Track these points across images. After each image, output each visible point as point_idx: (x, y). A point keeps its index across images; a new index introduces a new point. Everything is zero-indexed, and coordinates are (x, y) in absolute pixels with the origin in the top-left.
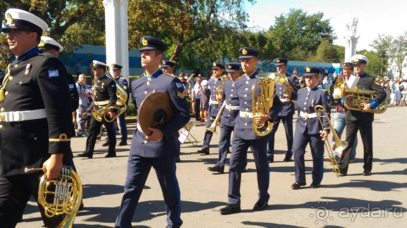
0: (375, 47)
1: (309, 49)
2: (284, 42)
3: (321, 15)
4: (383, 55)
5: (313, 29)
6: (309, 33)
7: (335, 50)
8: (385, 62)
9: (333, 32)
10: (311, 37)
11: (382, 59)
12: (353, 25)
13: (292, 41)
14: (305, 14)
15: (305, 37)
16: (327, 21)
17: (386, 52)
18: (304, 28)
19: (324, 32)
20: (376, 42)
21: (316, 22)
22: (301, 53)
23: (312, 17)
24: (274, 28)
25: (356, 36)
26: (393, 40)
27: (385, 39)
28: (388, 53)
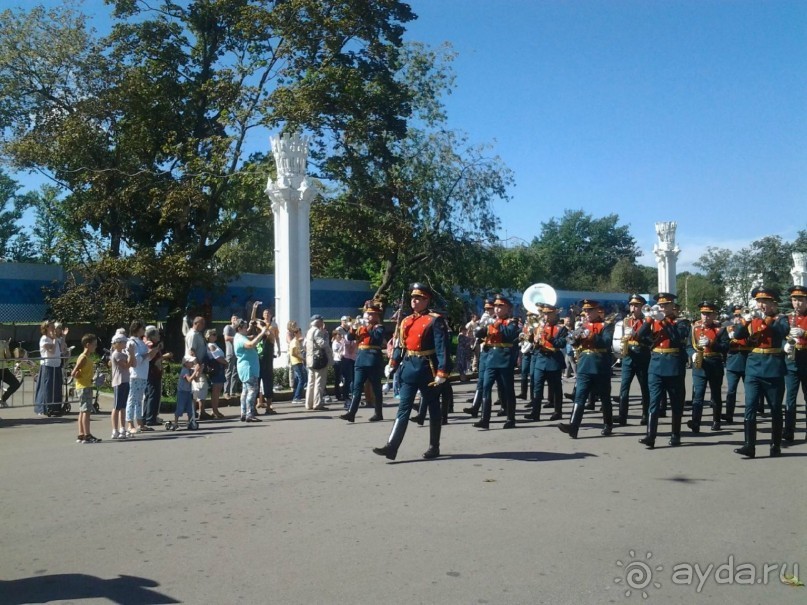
0: (704, 268)
1: (598, 272)
2: (558, 261)
3: (615, 219)
4: (717, 280)
5: (603, 240)
6: (596, 247)
7: (641, 274)
8: (721, 291)
9: (636, 246)
10: (599, 253)
11: (716, 287)
12: (669, 233)
13: (569, 260)
14: (589, 218)
15: (591, 253)
16: (625, 227)
17: (723, 275)
18: (588, 240)
19: (620, 245)
20: (704, 259)
21: (608, 228)
22: (585, 279)
23: (600, 223)
24: (540, 240)
25: (676, 250)
26: (731, 256)
27: (719, 254)
28: (725, 277)
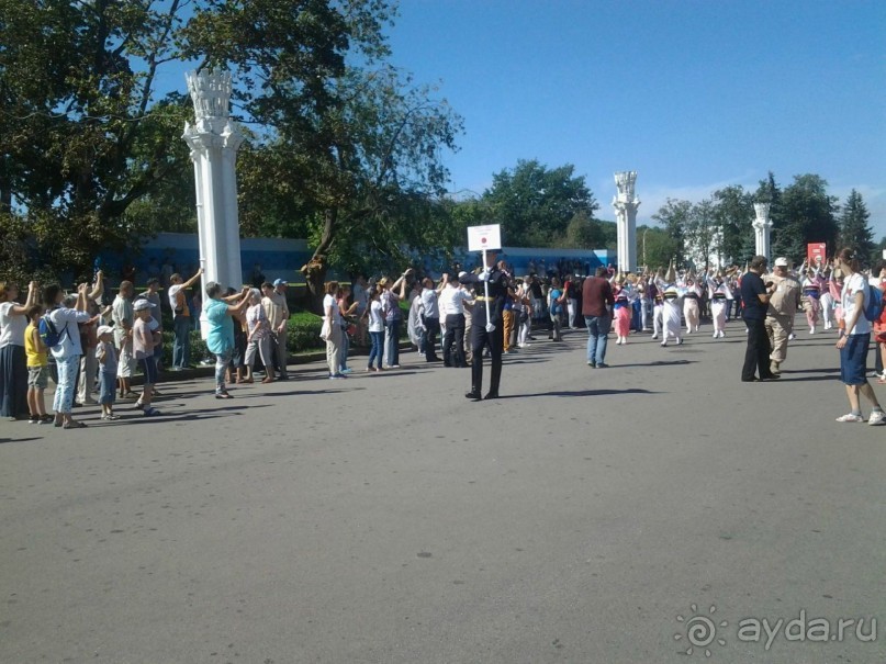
0: (663, 221)
1: (553, 228)
2: (511, 216)
3: (570, 169)
4: (679, 235)
5: (558, 193)
6: (551, 200)
7: (598, 228)
8: (681, 245)
9: (592, 198)
10: (554, 207)
11: (675, 241)
13: (523, 214)
14: (543, 169)
15: (546, 207)
16: (581, 178)
17: (682, 228)
18: (542, 192)
19: (576, 198)
20: (664, 211)
21: (563, 180)
22: (540, 235)
23: (555, 173)
24: (491, 193)
25: (635, 202)
26: (691, 208)
27: (678, 206)
28: (685, 231)
